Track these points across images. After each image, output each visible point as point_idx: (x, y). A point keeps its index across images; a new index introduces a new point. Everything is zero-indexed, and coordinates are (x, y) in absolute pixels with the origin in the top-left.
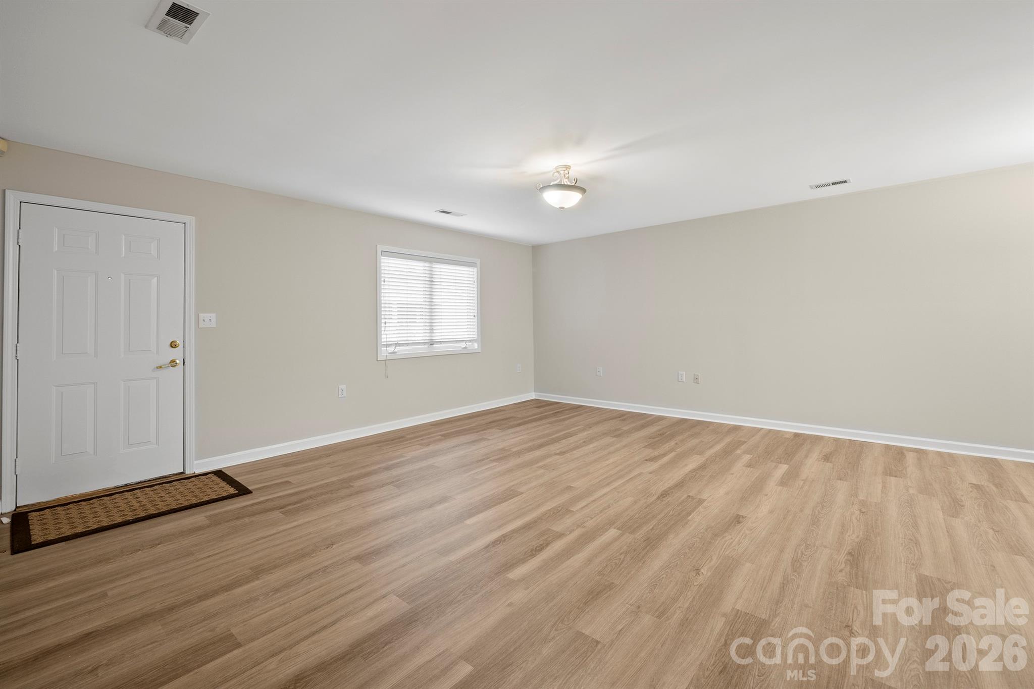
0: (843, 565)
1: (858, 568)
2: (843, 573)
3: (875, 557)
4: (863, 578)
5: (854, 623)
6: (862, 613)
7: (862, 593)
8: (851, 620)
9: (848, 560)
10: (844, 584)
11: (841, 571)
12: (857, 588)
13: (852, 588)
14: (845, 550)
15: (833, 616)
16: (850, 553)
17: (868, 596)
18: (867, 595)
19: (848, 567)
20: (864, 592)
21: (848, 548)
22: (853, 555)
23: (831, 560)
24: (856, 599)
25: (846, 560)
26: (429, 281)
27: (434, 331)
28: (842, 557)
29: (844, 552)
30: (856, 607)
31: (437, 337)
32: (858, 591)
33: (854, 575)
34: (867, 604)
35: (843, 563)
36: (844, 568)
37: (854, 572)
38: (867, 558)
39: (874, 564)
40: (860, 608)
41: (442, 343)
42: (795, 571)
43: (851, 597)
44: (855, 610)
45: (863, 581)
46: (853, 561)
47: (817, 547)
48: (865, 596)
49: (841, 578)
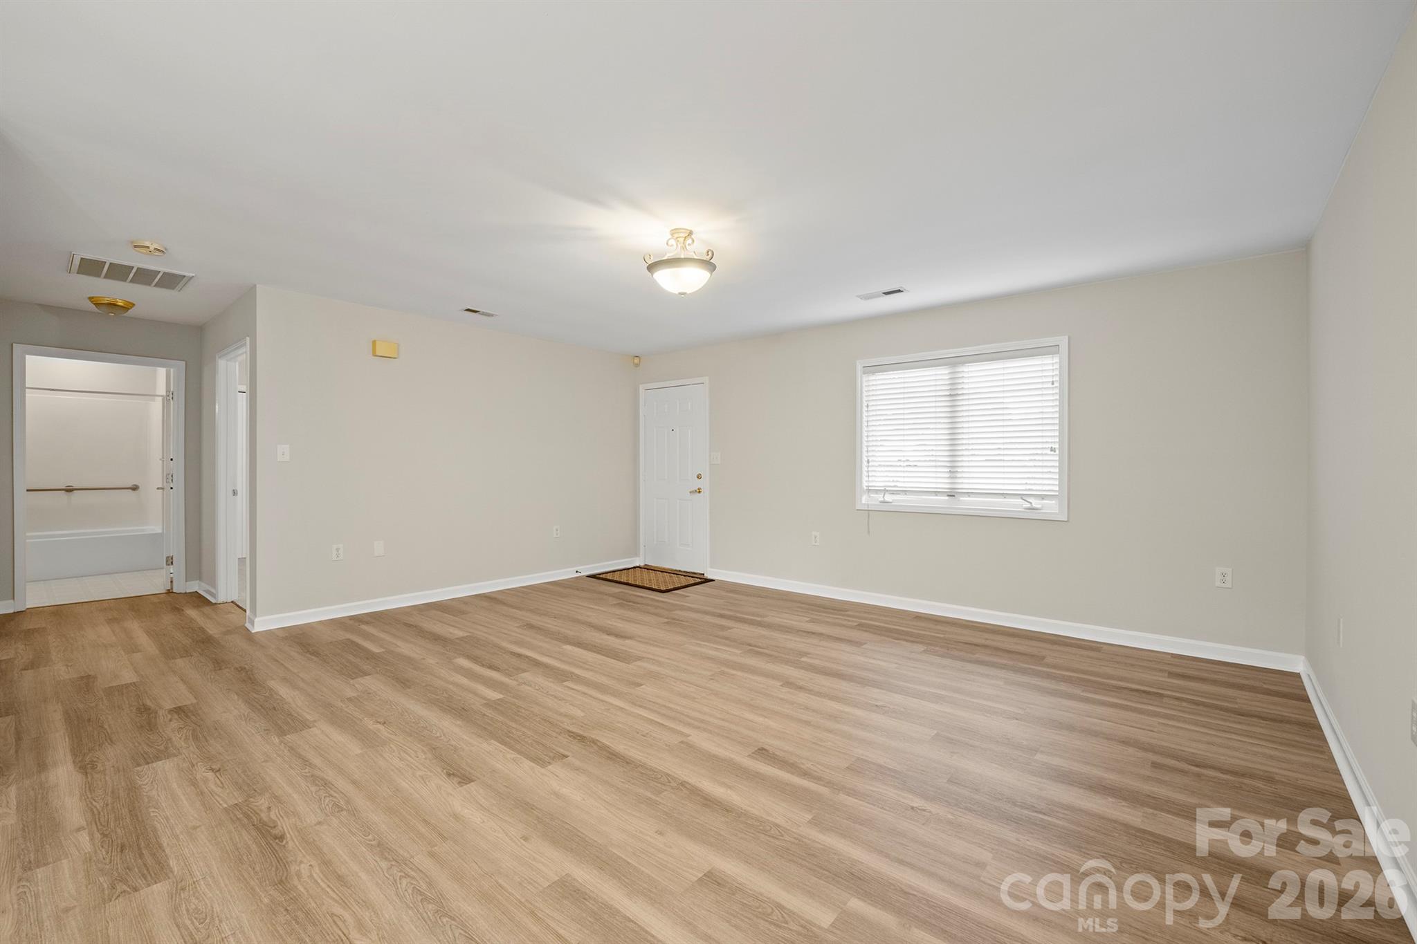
0: (273, 816)
1: (253, 825)
2: (264, 808)
3: (245, 858)
4: (238, 819)
5: (214, 776)
6: (213, 787)
7: (226, 802)
8: (219, 777)
9: (275, 827)
10: (251, 799)
11: (269, 808)
12: (236, 804)
13: (240, 801)
14: (292, 838)
15: (237, 769)
16: (281, 838)
17: (218, 805)
18: (220, 804)
19: (265, 819)
20: (225, 806)
21: (291, 844)
22: (275, 839)
23: (292, 812)
24: (228, 794)
25: (277, 826)
26: (950, 395)
27: (959, 475)
28: (285, 825)
29: (289, 833)
30: (223, 787)
31: (964, 484)
32: (232, 802)
33: (251, 815)
34: (213, 796)
35: (277, 819)
36: (269, 815)
37: (254, 818)
38: (254, 847)
39: (239, 846)
40: (218, 790)
41: (971, 495)
42: (312, 776)
43: (235, 793)
44: (221, 785)
45: (235, 815)
46: (268, 831)
47: (327, 815)
48: (221, 802)
49: (262, 802)
